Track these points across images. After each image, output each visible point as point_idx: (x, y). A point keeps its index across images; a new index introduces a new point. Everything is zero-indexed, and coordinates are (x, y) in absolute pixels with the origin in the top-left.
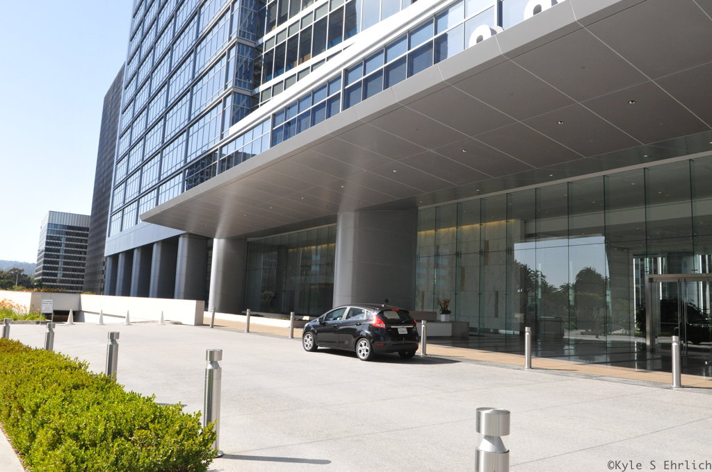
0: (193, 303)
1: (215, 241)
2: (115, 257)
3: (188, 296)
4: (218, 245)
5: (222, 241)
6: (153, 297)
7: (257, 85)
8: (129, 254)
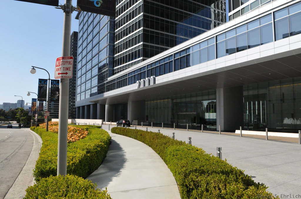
0: (101, 120)
1: (106, 105)
2: (79, 108)
3: (100, 119)
4: (106, 106)
5: (108, 105)
6: (91, 119)
7: (114, 67)
8: (83, 107)
